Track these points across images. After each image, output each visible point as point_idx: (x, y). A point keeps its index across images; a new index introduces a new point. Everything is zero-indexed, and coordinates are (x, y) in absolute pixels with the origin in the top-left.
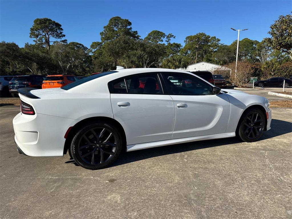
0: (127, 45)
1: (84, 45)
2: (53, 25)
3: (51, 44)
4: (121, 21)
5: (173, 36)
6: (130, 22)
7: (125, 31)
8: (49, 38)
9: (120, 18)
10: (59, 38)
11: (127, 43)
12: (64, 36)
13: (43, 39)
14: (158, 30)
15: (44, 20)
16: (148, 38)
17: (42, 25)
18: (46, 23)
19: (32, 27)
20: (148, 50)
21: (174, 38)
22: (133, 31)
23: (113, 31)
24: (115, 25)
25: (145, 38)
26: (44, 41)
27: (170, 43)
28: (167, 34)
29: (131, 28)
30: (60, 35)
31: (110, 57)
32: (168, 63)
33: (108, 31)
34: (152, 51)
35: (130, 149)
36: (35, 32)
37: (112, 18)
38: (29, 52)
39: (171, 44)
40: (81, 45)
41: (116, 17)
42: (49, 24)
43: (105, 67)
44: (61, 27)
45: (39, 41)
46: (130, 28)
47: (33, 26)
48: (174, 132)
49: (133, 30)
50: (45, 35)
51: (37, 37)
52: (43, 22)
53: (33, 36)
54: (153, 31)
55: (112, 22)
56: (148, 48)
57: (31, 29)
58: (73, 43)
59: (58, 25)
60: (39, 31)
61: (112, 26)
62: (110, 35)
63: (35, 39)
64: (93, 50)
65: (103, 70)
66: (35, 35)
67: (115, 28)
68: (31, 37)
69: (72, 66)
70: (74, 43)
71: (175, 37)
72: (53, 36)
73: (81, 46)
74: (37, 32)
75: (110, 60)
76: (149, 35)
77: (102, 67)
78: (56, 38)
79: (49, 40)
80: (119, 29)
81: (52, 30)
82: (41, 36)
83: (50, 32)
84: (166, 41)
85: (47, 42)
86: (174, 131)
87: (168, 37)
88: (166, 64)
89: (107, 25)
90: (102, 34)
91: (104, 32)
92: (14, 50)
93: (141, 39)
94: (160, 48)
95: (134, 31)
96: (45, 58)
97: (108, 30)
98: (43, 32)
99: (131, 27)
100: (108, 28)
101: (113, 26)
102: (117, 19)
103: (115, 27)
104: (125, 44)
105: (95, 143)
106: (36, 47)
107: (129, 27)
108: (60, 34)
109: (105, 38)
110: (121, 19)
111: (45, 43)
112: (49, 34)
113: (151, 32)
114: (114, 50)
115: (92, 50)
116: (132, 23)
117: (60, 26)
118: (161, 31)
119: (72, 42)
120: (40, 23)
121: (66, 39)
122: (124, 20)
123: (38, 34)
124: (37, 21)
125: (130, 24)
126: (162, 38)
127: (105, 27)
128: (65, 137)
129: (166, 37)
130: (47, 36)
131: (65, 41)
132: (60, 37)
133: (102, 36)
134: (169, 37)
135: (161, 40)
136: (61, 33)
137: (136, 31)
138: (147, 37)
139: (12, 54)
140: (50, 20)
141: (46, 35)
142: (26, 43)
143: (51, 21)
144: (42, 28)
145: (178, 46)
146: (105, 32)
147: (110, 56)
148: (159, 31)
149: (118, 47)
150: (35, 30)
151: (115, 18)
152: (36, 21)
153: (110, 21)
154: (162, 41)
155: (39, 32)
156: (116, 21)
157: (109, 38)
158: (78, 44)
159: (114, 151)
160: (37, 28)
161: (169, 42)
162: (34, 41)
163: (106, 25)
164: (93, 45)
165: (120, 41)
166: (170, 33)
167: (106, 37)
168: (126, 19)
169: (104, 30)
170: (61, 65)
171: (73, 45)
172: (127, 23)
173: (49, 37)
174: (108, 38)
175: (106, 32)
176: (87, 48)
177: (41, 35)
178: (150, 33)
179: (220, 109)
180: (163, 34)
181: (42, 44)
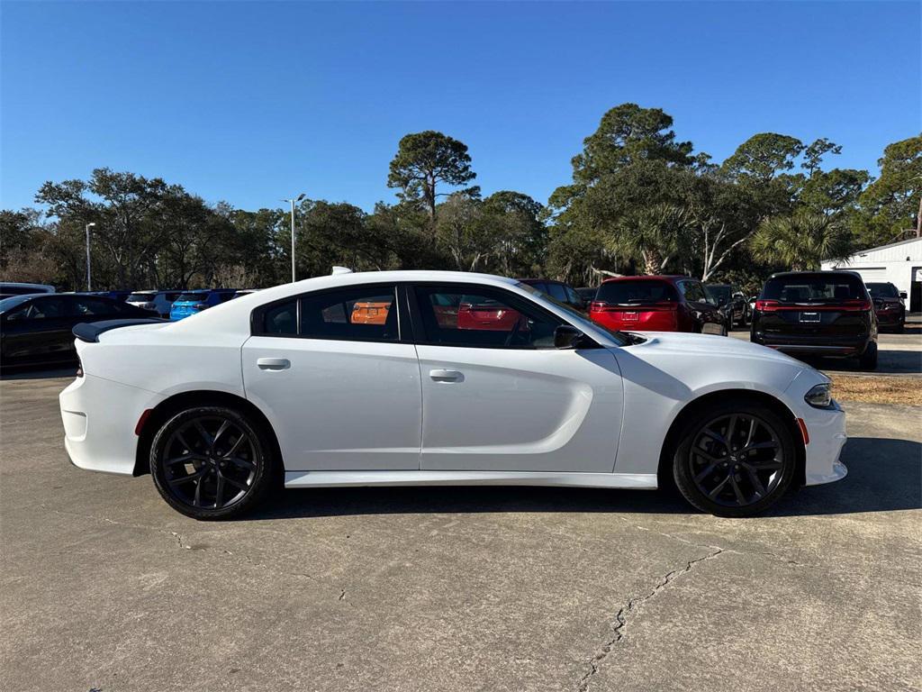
0: (651, 188)
1: (533, 199)
2: (447, 148)
3: (438, 201)
4: (638, 115)
5: (831, 145)
6: (668, 114)
7: (648, 146)
8: (433, 186)
9: (636, 106)
10: (460, 183)
11: (649, 184)
12: (474, 176)
13: (420, 188)
14: (774, 133)
15: (424, 136)
16: (737, 161)
17: (419, 150)
18: (429, 145)
19: (395, 159)
20: (719, 200)
21: (837, 151)
22: (677, 144)
23: (613, 148)
24: (620, 132)
25: (728, 161)
26: (422, 194)
27: (818, 172)
28: (808, 141)
29: (671, 135)
30: (463, 174)
31: (596, 230)
32: (774, 242)
33: (594, 152)
34: (736, 200)
35: (292, 482)
36: (401, 170)
37: (610, 111)
38: (382, 227)
39: (825, 176)
40: (523, 197)
41: (624, 106)
42: (437, 145)
43: (576, 259)
44: (466, 153)
45: (409, 195)
46: (667, 136)
47: (397, 156)
48: (424, 451)
49: (679, 139)
50: (426, 178)
51: (406, 185)
52: (420, 142)
53: (395, 181)
54: (756, 137)
55: (609, 124)
56: (721, 192)
57: (391, 163)
58: (503, 194)
59: (459, 148)
60: (410, 168)
61: (608, 135)
62: (601, 164)
63: (400, 190)
64: (556, 212)
65: (571, 271)
66: (399, 180)
67: (619, 140)
68: (390, 185)
69: (486, 262)
70: (507, 192)
71: (840, 148)
72: (446, 180)
73: (525, 202)
74: (406, 172)
75: (592, 239)
76: (741, 150)
77: (567, 260)
78: (453, 183)
79: (433, 191)
80: (631, 140)
81: (442, 162)
82: (416, 180)
83: (439, 169)
84: (804, 165)
85: (430, 196)
86: (425, 446)
87: (811, 152)
88: (766, 244)
89: (594, 132)
90: (576, 161)
91: (584, 156)
92: (346, 222)
93: (713, 166)
94: (767, 191)
95: (680, 142)
96: (418, 239)
97: (595, 148)
98: (421, 169)
99: (672, 132)
100: (598, 142)
101: (614, 135)
102: (625, 110)
103: (619, 136)
104: (642, 185)
105: (205, 455)
106: (401, 212)
107: (664, 132)
108: (461, 172)
109: (583, 173)
110: (639, 110)
111: (423, 199)
112: (434, 174)
113: (749, 141)
114: (606, 207)
115: (551, 210)
116: (673, 118)
117: (465, 148)
118: (784, 135)
119: (499, 191)
120: (415, 146)
121: (477, 185)
122: (646, 112)
123: (409, 176)
124: (407, 141)
125: (667, 121)
126: (789, 157)
127: (587, 140)
128: (137, 433)
129: (803, 152)
130: (430, 181)
131: (474, 191)
132: (464, 179)
133: (578, 167)
134: (816, 152)
135: (785, 162)
136: (466, 168)
137: (686, 142)
138: (732, 158)
139: (342, 233)
140: (439, 136)
141: (429, 177)
142: (378, 202)
143: (443, 137)
144: (417, 161)
145: (852, 178)
146: (588, 155)
147: (594, 228)
148: (777, 135)
149: (620, 197)
150: (401, 166)
151: (618, 109)
152: (403, 143)
153: (604, 120)
154: (790, 165)
155: (410, 170)
156: (621, 117)
157: (596, 170)
158: (515, 195)
159: (249, 482)
160: (405, 161)
161: (815, 169)
162: (397, 195)
163: (590, 135)
164: (556, 197)
165: (627, 177)
166: (822, 138)
167: (587, 169)
168: (654, 108)
169: (585, 150)
170: (457, 259)
171: (503, 200)
172: (659, 120)
173: (434, 182)
174: (591, 174)
175: (591, 155)
176: (542, 207)
177: (415, 178)
178: (743, 142)
179: (583, 393)
180: (792, 144)
181: (417, 201)
